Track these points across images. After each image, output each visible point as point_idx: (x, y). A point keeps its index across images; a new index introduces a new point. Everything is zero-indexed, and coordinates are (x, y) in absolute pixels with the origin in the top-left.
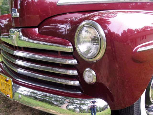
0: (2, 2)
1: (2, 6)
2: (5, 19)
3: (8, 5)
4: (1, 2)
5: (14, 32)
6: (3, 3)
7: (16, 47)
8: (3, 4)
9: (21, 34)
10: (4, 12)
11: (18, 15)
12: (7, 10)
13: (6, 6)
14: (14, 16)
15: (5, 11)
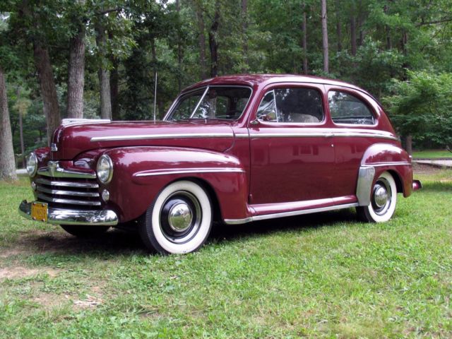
0: (29, 108)
1: (28, 116)
2: (44, 153)
3: (43, 113)
4: (27, 107)
5: (52, 164)
6: (31, 109)
7: (53, 178)
8: (30, 113)
9: (58, 165)
10: (32, 132)
11: (56, 149)
12: (40, 126)
13: (39, 118)
14: (53, 150)
15: (35, 129)
